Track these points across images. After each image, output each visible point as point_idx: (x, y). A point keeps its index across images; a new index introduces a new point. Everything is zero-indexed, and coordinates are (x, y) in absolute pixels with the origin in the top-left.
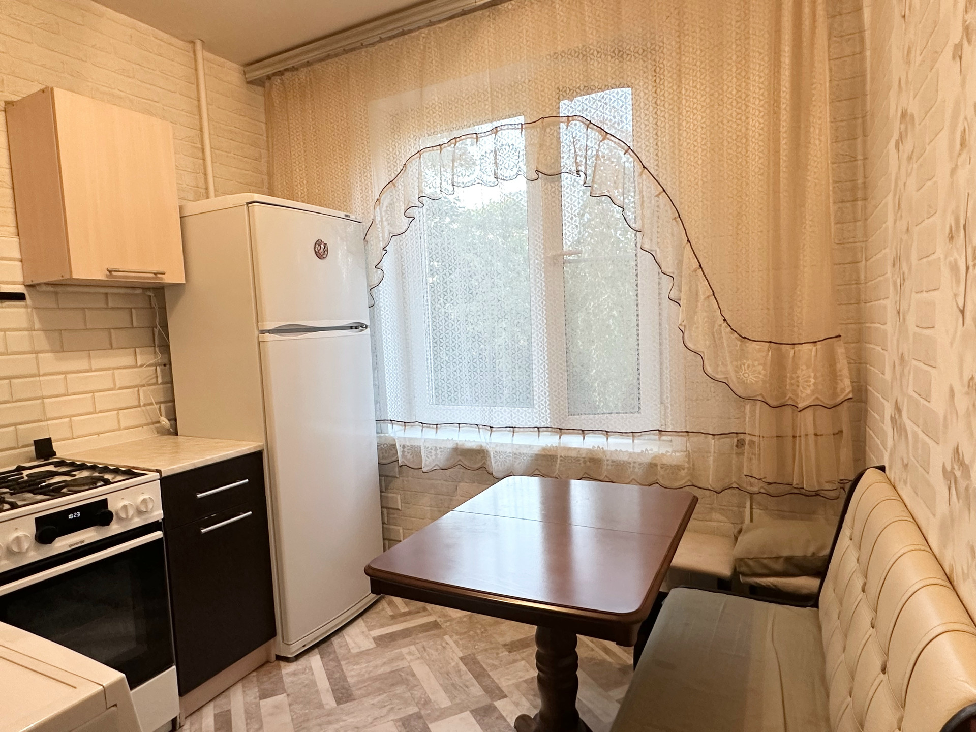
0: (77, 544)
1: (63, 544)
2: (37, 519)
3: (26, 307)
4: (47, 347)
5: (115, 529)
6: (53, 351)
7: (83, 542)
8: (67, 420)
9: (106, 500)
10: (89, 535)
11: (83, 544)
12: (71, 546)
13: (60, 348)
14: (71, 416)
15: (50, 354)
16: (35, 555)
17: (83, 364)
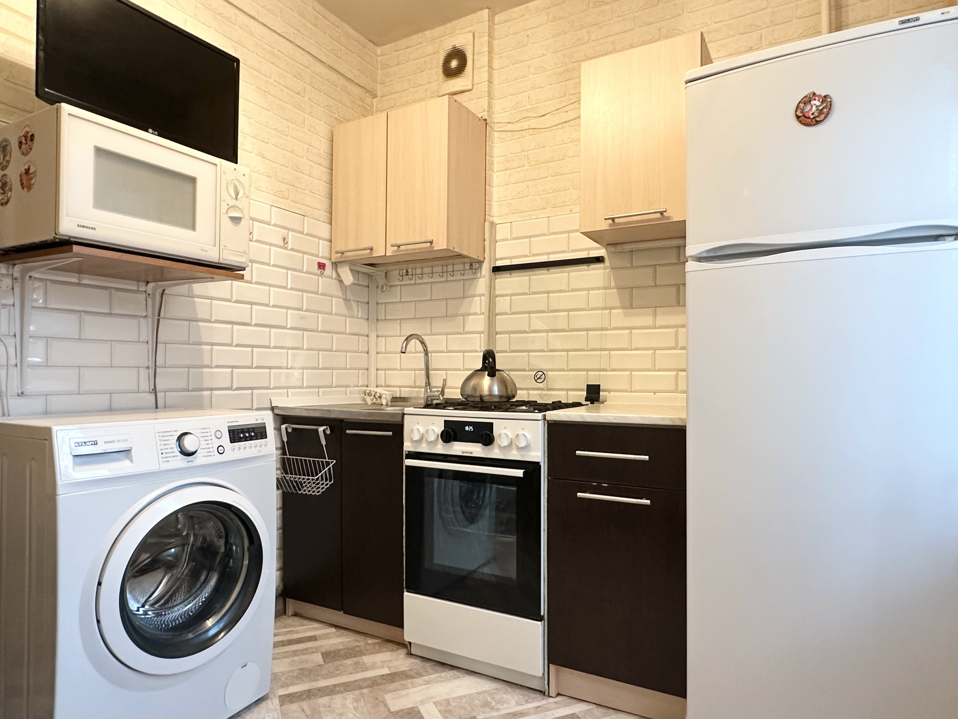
0: (468, 453)
1: (459, 448)
2: (445, 421)
3: (605, 268)
4: (619, 305)
5: (495, 453)
6: (623, 308)
7: (471, 453)
8: (628, 373)
9: (492, 423)
10: (475, 449)
11: (471, 455)
12: (463, 453)
13: (629, 305)
14: (632, 370)
15: (620, 311)
16: (440, 448)
17: (648, 320)
